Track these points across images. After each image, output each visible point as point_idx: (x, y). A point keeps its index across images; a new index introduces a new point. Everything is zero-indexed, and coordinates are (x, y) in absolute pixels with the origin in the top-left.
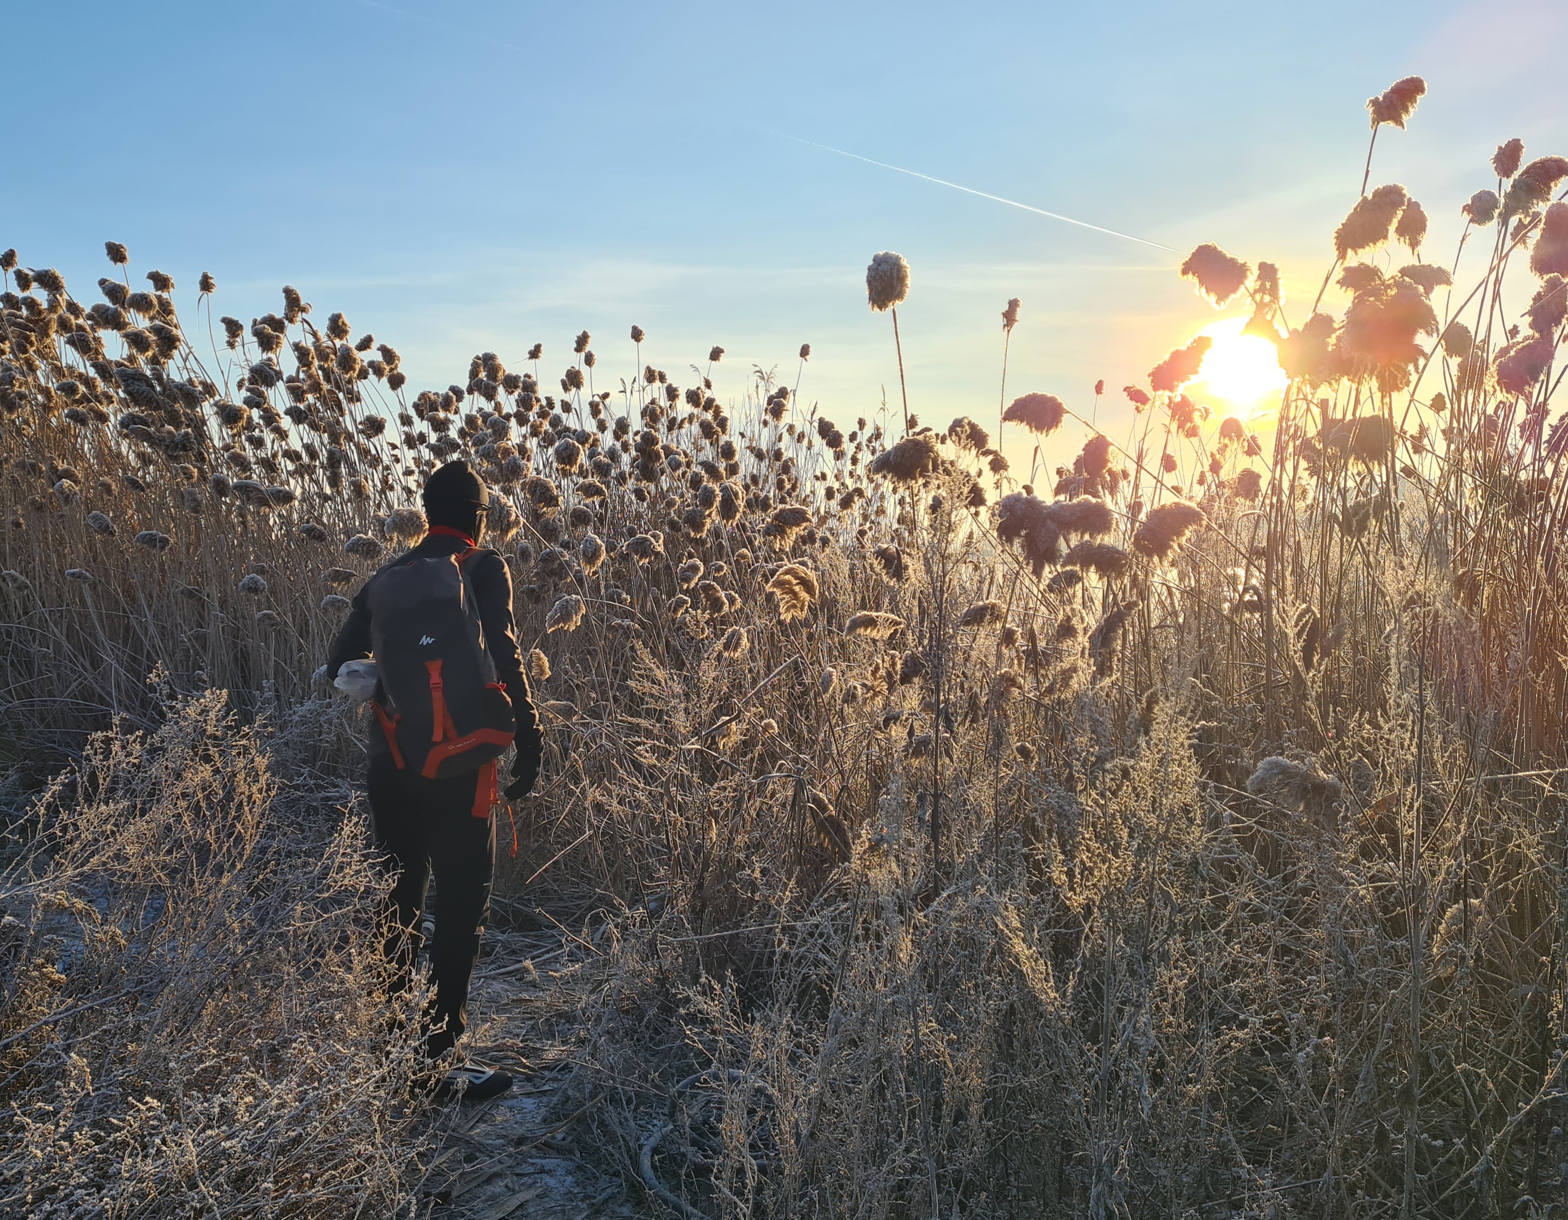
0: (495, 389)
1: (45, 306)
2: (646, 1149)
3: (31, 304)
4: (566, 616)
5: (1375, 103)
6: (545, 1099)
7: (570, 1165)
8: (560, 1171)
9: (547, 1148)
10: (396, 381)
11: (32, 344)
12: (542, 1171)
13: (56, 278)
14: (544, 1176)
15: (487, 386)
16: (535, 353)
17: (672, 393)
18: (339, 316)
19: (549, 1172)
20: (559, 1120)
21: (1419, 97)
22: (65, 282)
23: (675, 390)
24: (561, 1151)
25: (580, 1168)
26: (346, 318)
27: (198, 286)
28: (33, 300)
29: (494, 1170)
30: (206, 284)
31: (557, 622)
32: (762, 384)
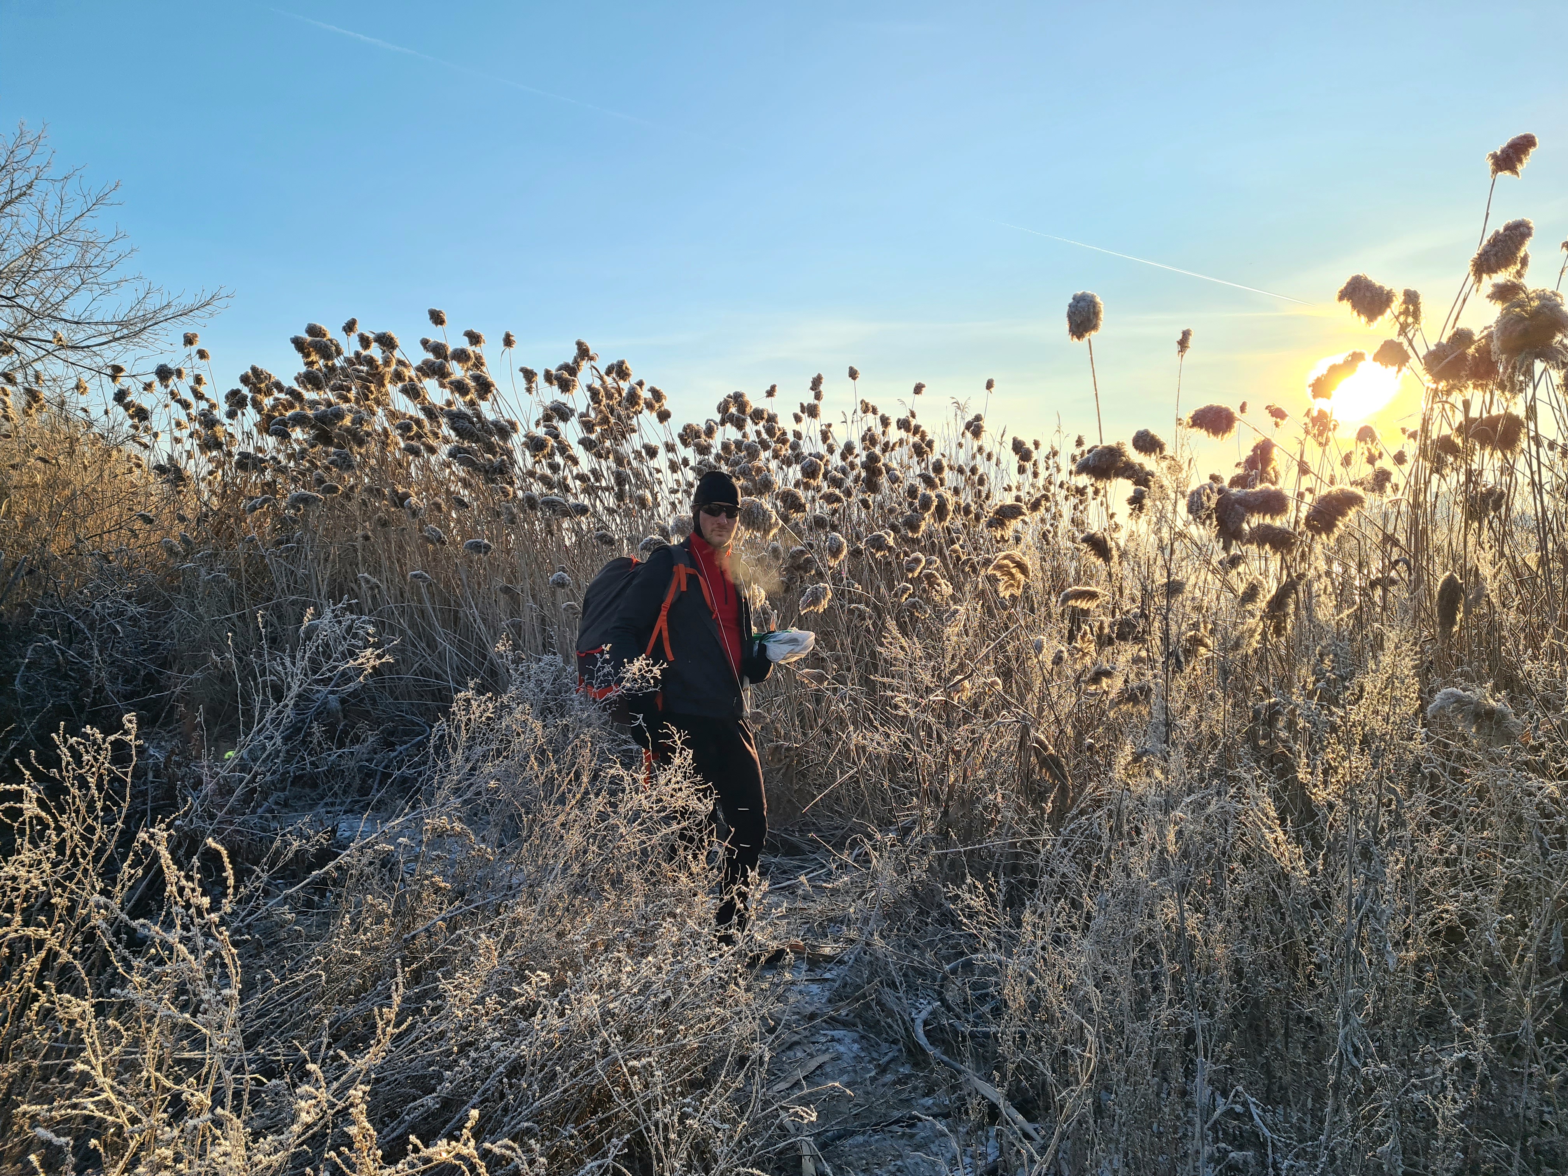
0: (744, 420)
1: (380, 362)
2: (919, 1022)
3: (370, 361)
4: (816, 599)
5: (1494, 156)
6: (827, 985)
7: (856, 1036)
8: (847, 1040)
9: (833, 1022)
10: (664, 416)
11: (372, 392)
12: (833, 1040)
13: (392, 339)
14: (835, 1044)
15: (738, 419)
16: (771, 393)
17: (885, 421)
18: (623, 362)
19: (839, 1041)
20: (841, 1000)
21: (1532, 151)
22: (398, 341)
23: (888, 419)
24: (845, 1024)
25: (863, 1037)
26: (628, 364)
27: (502, 343)
28: (372, 358)
29: (794, 1039)
30: (508, 341)
31: (809, 606)
32: (959, 412)
